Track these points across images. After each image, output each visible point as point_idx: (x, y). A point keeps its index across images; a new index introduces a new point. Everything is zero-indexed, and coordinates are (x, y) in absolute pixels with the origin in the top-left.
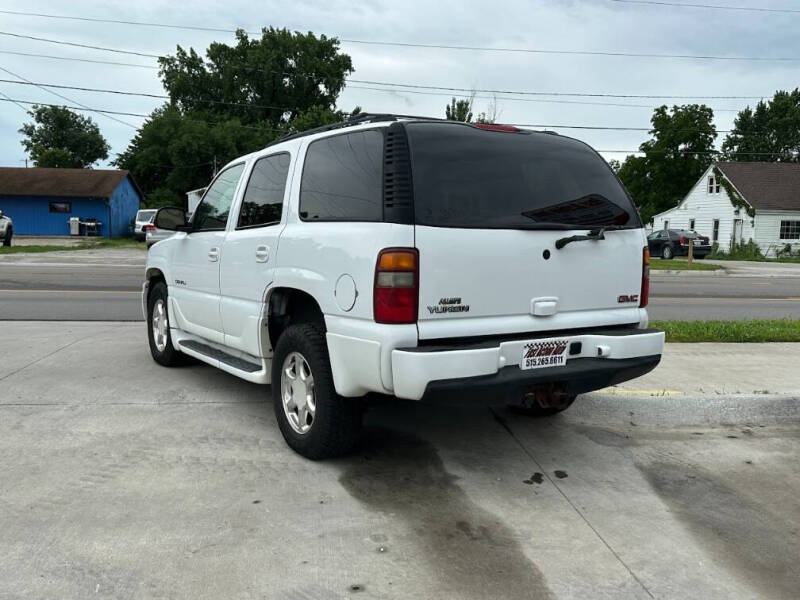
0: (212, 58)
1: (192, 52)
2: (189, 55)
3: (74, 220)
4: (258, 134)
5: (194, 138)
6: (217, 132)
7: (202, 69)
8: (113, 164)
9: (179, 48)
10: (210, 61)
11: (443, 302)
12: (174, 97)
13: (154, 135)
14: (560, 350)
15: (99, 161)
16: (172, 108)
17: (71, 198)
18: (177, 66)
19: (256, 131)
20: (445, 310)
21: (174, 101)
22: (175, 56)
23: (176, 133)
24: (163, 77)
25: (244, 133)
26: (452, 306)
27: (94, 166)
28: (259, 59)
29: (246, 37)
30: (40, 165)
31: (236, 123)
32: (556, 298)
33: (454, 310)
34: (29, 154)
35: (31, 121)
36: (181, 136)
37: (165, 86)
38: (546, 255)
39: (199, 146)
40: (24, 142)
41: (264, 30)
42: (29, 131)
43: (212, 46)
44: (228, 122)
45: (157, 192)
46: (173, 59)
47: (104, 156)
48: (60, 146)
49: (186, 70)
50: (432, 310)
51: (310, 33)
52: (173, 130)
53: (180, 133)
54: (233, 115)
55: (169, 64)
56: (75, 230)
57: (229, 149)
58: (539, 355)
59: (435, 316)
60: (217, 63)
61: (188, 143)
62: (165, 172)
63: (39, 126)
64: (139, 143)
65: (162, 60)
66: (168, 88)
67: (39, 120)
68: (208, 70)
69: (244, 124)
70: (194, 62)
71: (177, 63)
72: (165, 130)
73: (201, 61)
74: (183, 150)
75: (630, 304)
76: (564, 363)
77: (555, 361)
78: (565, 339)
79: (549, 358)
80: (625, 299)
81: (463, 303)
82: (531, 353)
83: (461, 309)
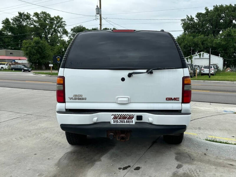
0: (197, 17)
1: (191, 16)
2: (190, 17)
4: (209, 39)
5: (188, 42)
6: (196, 40)
7: (194, 21)
9: (187, 16)
10: (197, 18)
12: (185, 30)
14: (131, 118)
16: (184, 34)
18: (186, 21)
19: (209, 38)
20: (75, 99)
21: (185, 32)
22: (186, 18)
23: (183, 41)
24: (182, 25)
25: (204, 39)
28: (212, 15)
29: (208, 9)
31: (202, 36)
32: (129, 97)
36: (185, 42)
37: (182, 28)
38: (123, 79)
39: (190, 44)
41: (214, 6)
43: (197, 14)
44: (200, 36)
46: (185, 19)
49: (189, 22)
50: (71, 99)
51: (230, 4)
53: (184, 41)
54: (202, 34)
55: (184, 21)
57: (199, 44)
58: (119, 119)
60: (198, 18)
61: (187, 44)
65: (182, 20)
66: (183, 28)
68: (196, 21)
69: (204, 36)
70: (192, 19)
71: (186, 20)
72: (180, 40)
73: (193, 18)
74: (185, 46)
75: (174, 101)
76: (134, 123)
77: (129, 122)
78: (133, 113)
79: (125, 120)
80: (171, 99)
81: (83, 97)
82: (115, 118)
83: (83, 99)
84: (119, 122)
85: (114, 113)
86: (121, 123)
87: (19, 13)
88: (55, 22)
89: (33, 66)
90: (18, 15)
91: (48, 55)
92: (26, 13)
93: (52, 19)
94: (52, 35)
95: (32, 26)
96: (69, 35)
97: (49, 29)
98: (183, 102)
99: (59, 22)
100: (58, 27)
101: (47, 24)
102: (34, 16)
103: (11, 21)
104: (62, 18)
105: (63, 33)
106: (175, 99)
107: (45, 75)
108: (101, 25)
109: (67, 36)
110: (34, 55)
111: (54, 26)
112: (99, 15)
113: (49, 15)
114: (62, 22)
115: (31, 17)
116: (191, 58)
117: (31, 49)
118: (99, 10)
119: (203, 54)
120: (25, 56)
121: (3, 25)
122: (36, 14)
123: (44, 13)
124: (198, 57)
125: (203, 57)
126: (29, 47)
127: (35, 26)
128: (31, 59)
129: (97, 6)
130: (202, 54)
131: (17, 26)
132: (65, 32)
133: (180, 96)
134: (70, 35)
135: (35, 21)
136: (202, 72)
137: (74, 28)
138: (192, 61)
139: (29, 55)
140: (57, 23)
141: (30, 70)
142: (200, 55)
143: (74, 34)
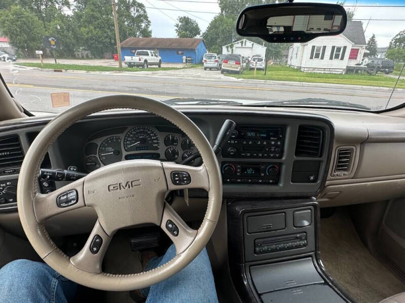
3: (184, 57)
5: (227, 26)
8: (201, 37)
12: (222, 10)
13: (214, 25)
15: (198, 36)
16: (221, 14)
17: (184, 49)
21: (222, 12)
27: (196, 37)
30: (180, 37)
34: (177, 34)
35: (178, 22)
39: (229, 28)
40: (176, 30)
42: (177, 26)
45: (214, 47)
47: (200, 34)
48: (186, 31)
52: (221, 23)
53: (223, 24)
56: (184, 61)
61: (225, 28)
62: (216, 39)
63: (180, 24)
64: (210, 29)
66: (220, 7)
67: (180, 22)
72: (218, 23)
74: (223, 31)
89: (20, 52)
91: (40, 35)
94: (46, 5)
96: (72, 8)
105: (63, 4)
107: (32, 68)
109: (70, 9)
110: (18, 35)
116: (232, 46)
117: (11, 25)
119: (246, 41)
120: (3, 36)
124: (240, 45)
125: (245, 45)
126: (6, 22)
128: (15, 42)
130: (244, 42)
132: (66, 3)
134: (74, 7)
136: (251, 65)
138: (232, 50)
139: (10, 35)
141: (14, 58)
142: (242, 43)
143: (79, 7)
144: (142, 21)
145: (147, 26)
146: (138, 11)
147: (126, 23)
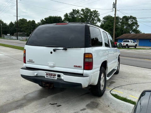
11: (30, 60)
14: (55, 75)
20: (30, 62)
26: (31, 61)
32: (54, 63)
33: (31, 62)
38: (51, 53)
50: (28, 61)
58: (49, 75)
59: (28, 63)
75: (78, 68)
76: (56, 79)
77: (54, 78)
78: (56, 73)
79: (52, 76)
80: (77, 66)
81: (33, 61)
82: (47, 74)
83: (33, 62)
84: (49, 77)
85: (46, 72)
86: (50, 78)
87: (73, 10)
88: (93, 14)
90: (72, 11)
92: (77, 10)
93: (92, 12)
94: (91, 22)
95: (80, 17)
97: (89, 19)
98: (84, 69)
99: (95, 14)
100: (95, 17)
101: (88, 16)
102: (81, 11)
103: (69, 15)
104: (98, 11)
105: (97, 21)
106: (79, 67)
108: (115, 14)
109: (100, 22)
111: (92, 17)
112: (114, 9)
113: (90, 10)
114: (97, 14)
115: (80, 12)
118: (115, 5)
121: (64, 17)
122: (83, 10)
123: (87, 9)
127: (81, 17)
129: (114, 3)
131: (72, 18)
132: (99, 20)
133: (82, 65)
134: (102, 21)
135: (82, 14)
137: (105, 17)
140: (94, 15)
143: (105, 21)
144: (134, 26)
145: (136, 28)
146: (132, 21)
147: (125, 27)
